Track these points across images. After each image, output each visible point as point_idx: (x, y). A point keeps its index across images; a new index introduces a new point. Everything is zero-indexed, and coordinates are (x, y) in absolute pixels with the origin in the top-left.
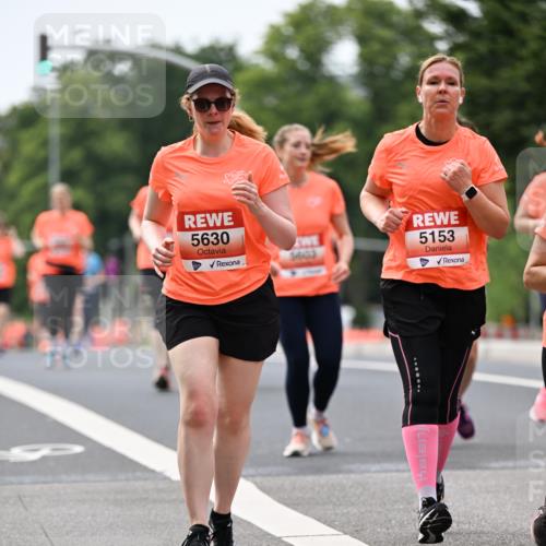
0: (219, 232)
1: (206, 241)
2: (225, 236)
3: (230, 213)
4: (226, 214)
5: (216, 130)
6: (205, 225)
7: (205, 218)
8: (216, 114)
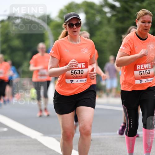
0: (80, 70)
5: (75, 34)
8: (76, 28)
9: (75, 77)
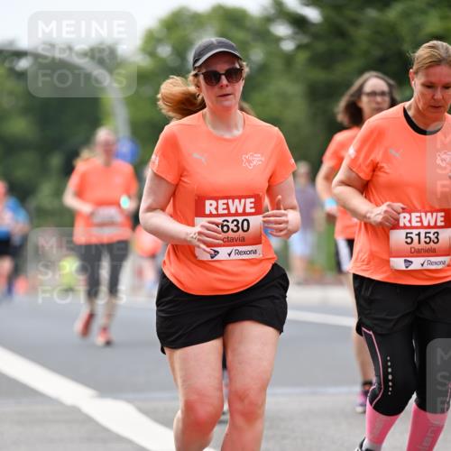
1: (225, 228)
2: (245, 223)
6: (226, 212)
7: (227, 204)
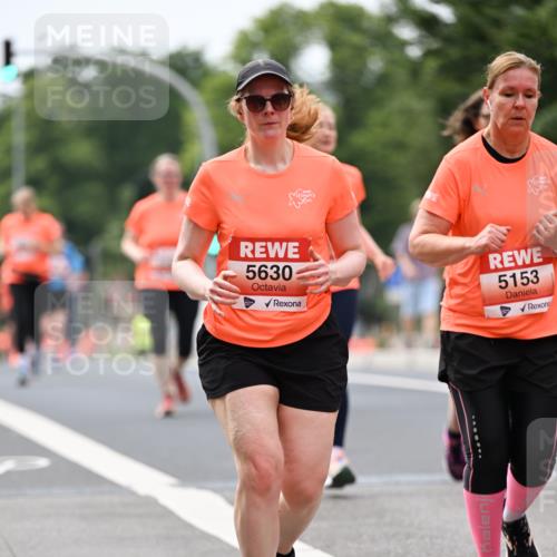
3: (297, 244)
4: (291, 245)
6: (264, 256)
8: (272, 113)
9: (259, 287)
